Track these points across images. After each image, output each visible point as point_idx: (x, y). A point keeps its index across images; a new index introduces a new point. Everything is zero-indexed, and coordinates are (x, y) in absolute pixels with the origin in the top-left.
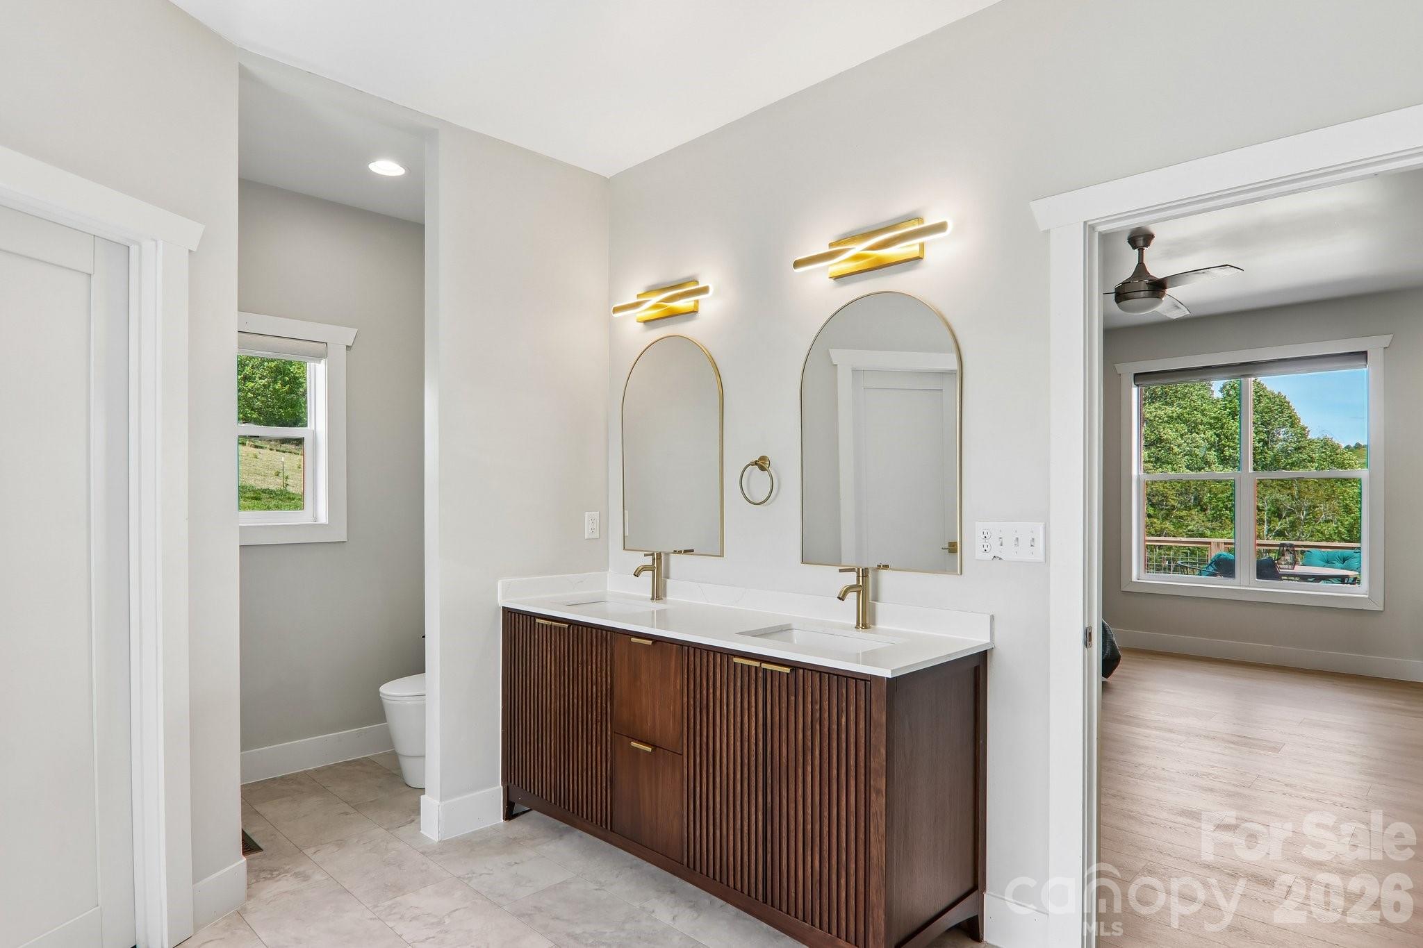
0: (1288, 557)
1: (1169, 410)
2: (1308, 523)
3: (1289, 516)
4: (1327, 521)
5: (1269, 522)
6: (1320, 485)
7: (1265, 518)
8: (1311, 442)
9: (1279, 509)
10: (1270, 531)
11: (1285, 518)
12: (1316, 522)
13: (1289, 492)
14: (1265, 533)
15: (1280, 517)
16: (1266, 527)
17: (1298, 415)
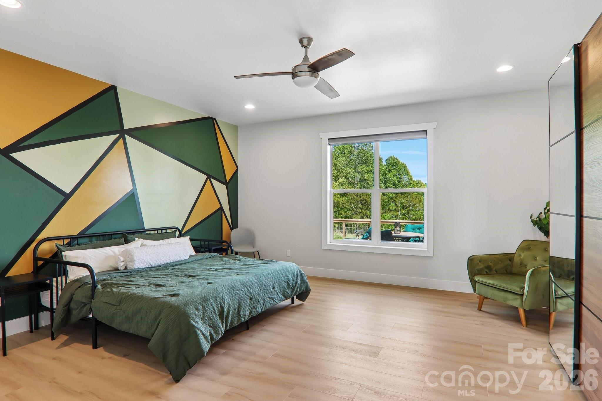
0: (398, 228)
1: (367, 168)
2: (413, 211)
3: (407, 209)
4: (419, 210)
5: (401, 210)
6: (417, 197)
7: (399, 209)
8: (414, 181)
9: (403, 206)
10: (401, 214)
11: (405, 209)
12: (415, 210)
13: (406, 199)
14: (399, 215)
15: (404, 209)
16: (399, 212)
17: (410, 171)
